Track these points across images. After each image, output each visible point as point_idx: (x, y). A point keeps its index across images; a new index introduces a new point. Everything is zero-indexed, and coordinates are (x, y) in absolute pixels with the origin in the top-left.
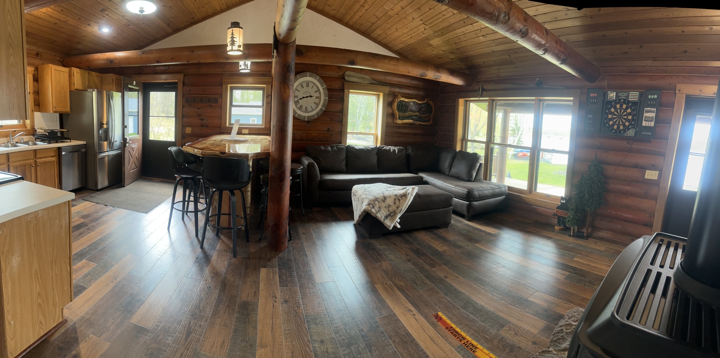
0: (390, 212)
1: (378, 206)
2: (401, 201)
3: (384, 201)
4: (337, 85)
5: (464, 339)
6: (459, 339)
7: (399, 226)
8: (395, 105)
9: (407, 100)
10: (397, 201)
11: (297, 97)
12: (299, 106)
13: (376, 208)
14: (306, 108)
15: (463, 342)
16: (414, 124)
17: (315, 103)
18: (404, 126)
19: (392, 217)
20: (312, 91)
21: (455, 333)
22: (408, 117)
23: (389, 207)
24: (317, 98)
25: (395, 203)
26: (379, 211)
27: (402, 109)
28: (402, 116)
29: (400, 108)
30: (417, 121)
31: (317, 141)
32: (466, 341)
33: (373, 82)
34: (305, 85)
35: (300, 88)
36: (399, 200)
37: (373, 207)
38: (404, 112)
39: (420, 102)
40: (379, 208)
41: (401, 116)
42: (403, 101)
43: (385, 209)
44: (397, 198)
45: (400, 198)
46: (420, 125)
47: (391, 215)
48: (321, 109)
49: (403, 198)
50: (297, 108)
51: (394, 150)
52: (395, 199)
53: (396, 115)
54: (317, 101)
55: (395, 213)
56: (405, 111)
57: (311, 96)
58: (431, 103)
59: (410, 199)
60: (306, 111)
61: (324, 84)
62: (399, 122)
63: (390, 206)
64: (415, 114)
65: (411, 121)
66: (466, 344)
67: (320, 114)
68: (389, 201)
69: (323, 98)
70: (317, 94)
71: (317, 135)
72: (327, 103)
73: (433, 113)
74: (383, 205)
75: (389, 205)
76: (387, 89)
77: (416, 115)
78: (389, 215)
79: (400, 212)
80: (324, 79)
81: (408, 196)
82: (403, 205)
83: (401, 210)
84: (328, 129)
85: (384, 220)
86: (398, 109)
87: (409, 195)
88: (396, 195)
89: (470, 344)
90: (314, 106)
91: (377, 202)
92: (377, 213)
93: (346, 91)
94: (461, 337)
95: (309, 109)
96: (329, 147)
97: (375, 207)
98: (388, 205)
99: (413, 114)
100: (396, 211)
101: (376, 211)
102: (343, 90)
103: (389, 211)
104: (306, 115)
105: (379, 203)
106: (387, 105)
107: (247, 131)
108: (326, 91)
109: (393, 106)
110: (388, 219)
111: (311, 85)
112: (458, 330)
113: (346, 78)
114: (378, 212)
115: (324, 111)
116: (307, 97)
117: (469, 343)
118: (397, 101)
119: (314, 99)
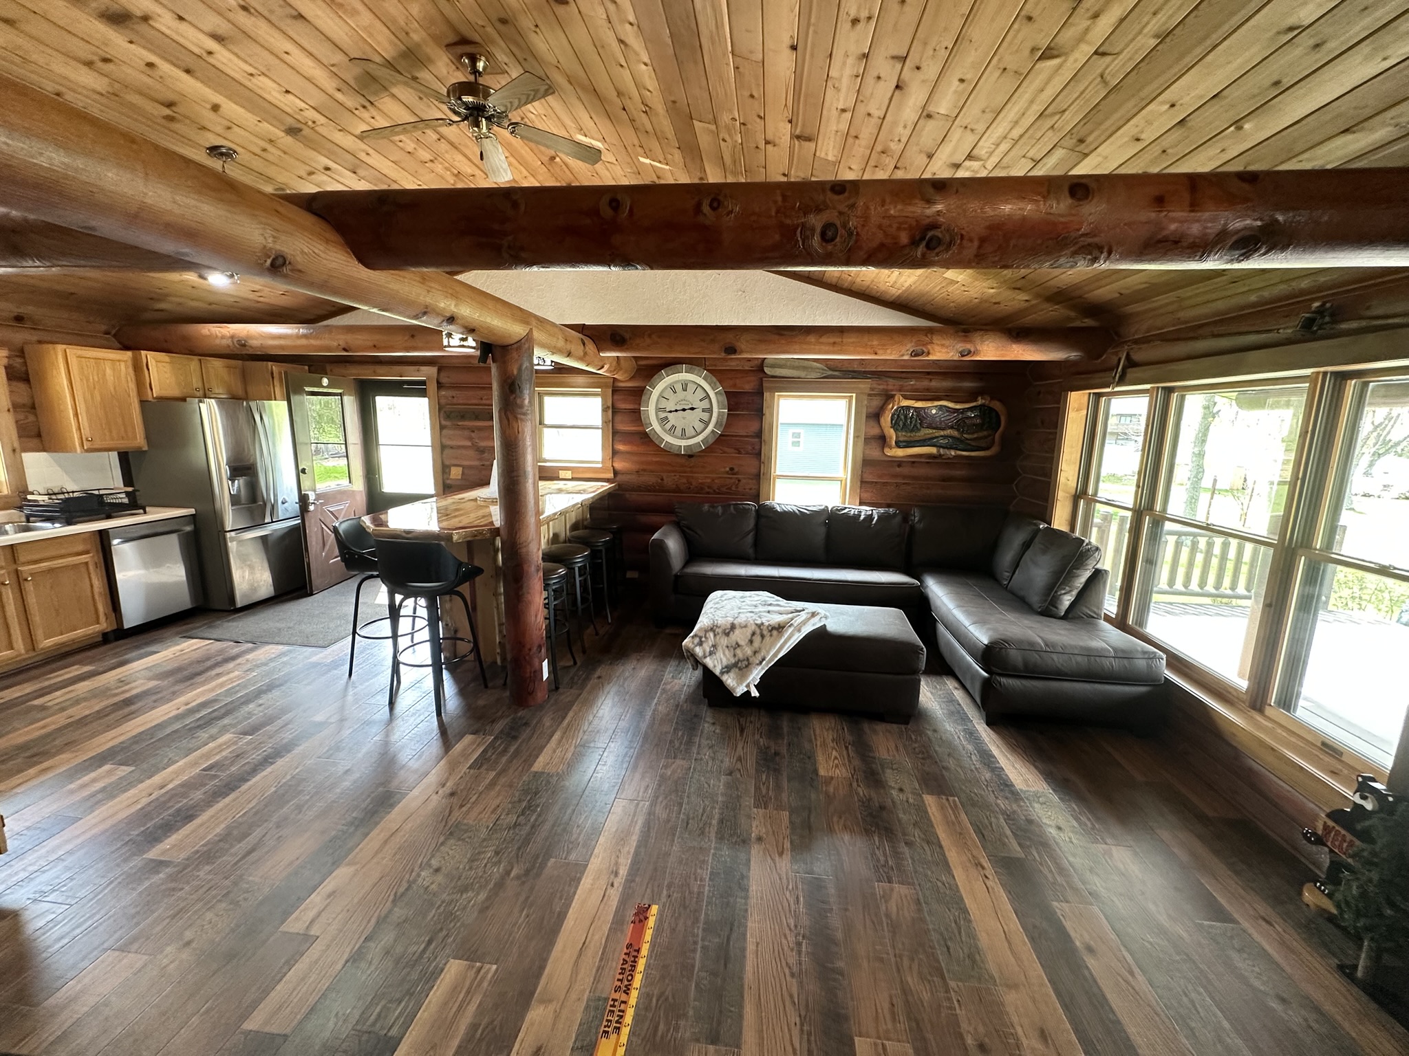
0: (737, 659)
1: (710, 644)
2: (767, 639)
3: (727, 634)
4: (748, 385)
5: (627, 992)
6: (619, 983)
7: (755, 693)
8: (886, 419)
9: (919, 404)
10: (757, 639)
11: (664, 410)
12: (668, 426)
13: (707, 647)
14: (683, 430)
15: (616, 996)
16: (940, 455)
17: (701, 420)
18: (914, 461)
19: (740, 669)
20: (694, 399)
21: (629, 967)
22: (924, 440)
23: (735, 649)
24: (704, 410)
25: (751, 642)
26: (711, 653)
27: (904, 424)
28: (905, 439)
29: (901, 423)
30: (951, 448)
31: (708, 493)
32: (624, 997)
33: (830, 373)
34: (679, 387)
35: (669, 394)
36: (763, 636)
37: (701, 643)
38: (912, 431)
39: (958, 406)
40: (714, 646)
41: (901, 439)
42: (908, 408)
43: (727, 652)
44: (758, 631)
45: (765, 632)
46: (956, 457)
47: (741, 666)
48: (713, 431)
49: (775, 633)
50: (665, 431)
51: (870, 517)
52: (754, 634)
53: (891, 438)
54: (705, 416)
55: (749, 664)
56: (915, 429)
57: (692, 409)
58: (996, 405)
59: (791, 639)
60: (684, 435)
61: (718, 384)
62: (900, 453)
63: (738, 645)
64: (942, 433)
65: (933, 450)
66: (616, 1003)
67: (711, 441)
68: (739, 636)
69: (719, 410)
70: (705, 404)
71: (709, 481)
72: (725, 420)
73: (1001, 429)
74: (724, 641)
75: (737, 643)
76: (865, 385)
77: (945, 437)
78: (735, 665)
79: (761, 663)
80: (717, 374)
81: (787, 630)
82: (770, 649)
83: (763, 660)
84: (732, 469)
85: (722, 673)
86: (895, 426)
87: (791, 630)
88: (760, 626)
89: (620, 1011)
90: (699, 426)
91: (711, 635)
92: (705, 657)
93: (767, 395)
94: (626, 983)
95: (690, 432)
96: (720, 508)
97: (705, 645)
98: (734, 644)
99: (937, 435)
100: (751, 660)
101: (704, 652)
102: (760, 393)
103: (735, 656)
104: (683, 443)
105: (715, 635)
106: (867, 417)
107: (568, 475)
108: (724, 399)
109: (882, 420)
110: (732, 674)
111: (691, 387)
112: (641, 964)
113: (766, 370)
114: (707, 654)
115: (721, 435)
116: (684, 410)
117: (623, 1007)
118: (892, 408)
119: (698, 414)
